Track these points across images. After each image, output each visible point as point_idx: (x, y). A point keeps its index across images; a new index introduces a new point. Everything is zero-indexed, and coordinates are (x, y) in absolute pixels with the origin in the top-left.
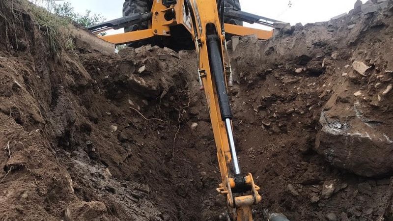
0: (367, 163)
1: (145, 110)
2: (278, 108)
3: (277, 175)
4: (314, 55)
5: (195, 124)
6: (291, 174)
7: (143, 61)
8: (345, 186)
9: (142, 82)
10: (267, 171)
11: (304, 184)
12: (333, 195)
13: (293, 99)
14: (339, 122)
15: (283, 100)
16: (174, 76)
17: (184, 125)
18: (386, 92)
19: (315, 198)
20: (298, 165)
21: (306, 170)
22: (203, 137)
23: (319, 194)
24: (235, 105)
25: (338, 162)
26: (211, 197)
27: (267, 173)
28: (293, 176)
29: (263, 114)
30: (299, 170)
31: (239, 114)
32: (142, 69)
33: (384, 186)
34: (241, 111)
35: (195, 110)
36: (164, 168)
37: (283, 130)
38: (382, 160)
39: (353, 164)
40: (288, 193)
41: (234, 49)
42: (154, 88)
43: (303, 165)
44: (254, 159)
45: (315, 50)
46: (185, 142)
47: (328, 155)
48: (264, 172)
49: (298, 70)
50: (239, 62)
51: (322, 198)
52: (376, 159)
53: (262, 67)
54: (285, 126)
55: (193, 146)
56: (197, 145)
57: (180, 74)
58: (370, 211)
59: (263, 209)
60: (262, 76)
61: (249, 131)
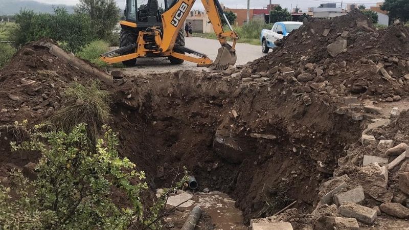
0: (231, 157)
1: (129, 117)
2: (198, 120)
3: (194, 156)
4: (218, 97)
5: (155, 122)
7: (130, 92)
8: (223, 164)
9: (129, 103)
11: (206, 162)
12: (217, 168)
13: (207, 116)
14: (223, 138)
15: (202, 116)
16: (145, 96)
17: (149, 123)
18: (242, 129)
19: (209, 170)
20: (204, 152)
21: (207, 155)
22: (159, 130)
23: (211, 167)
24: (178, 112)
25: (221, 154)
28: (201, 158)
29: (192, 120)
30: (204, 155)
31: (180, 118)
32: (130, 96)
34: (181, 116)
35: (156, 114)
36: (139, 150)
37: (200, 132)
38: (237, 157)
39: (227, 157)
40: (198, 166)
41: (180, 77)
42: (135, 106)
43: (207, 152)
45: (220, 95)
46: (149, 133)
47: (217, 151)
49: (211, 102)
50: (182, 87)
51: (212, 170)
52: (234, 157)
53: (194, 94)
54: (202, 129)
55: (154, 135)
56: (156, 134)
57: (148, 94)
58: (230, 178)
60: (194, 99)
61: (184, 128)
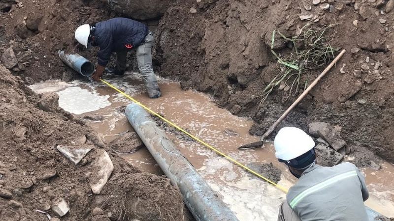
0: (141, 9)
3: (64, 20)
6: (78, 19)
10: (54, 16)
20: (82, 10)
21: (90, 14)
25: (118, 8)
26: (3, 44)
27: (55, 18)
28: (80, 20)
30: (83, 15)
33: (154, 27)
38: (154, 7)
39: (131, 10)
43: (87, 10)
44: (39, 4)
47: (110, 3)
48: (51, 17)
52: (149, 7)
59: (57, 50)
